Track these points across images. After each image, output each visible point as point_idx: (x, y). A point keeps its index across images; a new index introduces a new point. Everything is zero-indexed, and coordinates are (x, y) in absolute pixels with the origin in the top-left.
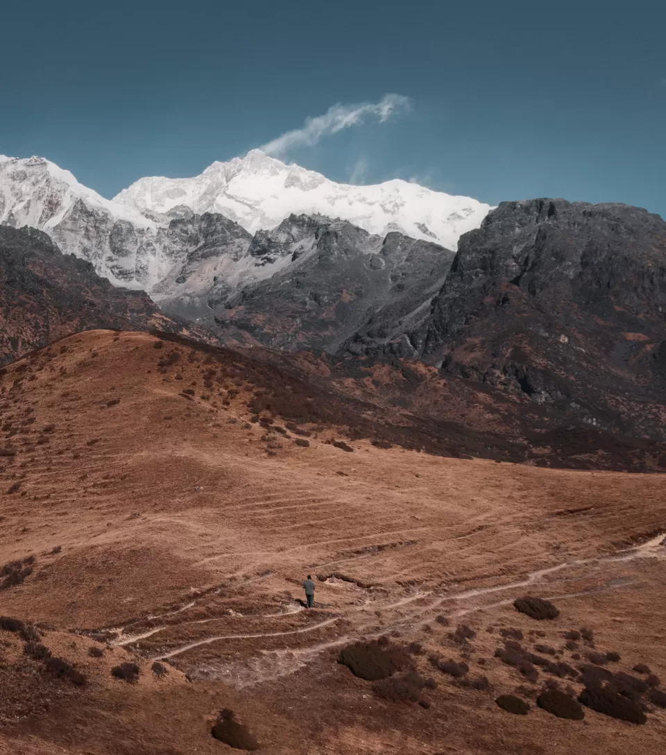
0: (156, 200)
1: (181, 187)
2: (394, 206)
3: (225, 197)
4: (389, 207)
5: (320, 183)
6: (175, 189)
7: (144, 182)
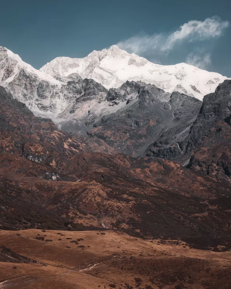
0: (64, 69)
1: (77, 62)
2: (181, 76)
3: (99, 68)
4: (179, 76)
5: (145, 63)
6: (73, 64)
7: (58, 59)
